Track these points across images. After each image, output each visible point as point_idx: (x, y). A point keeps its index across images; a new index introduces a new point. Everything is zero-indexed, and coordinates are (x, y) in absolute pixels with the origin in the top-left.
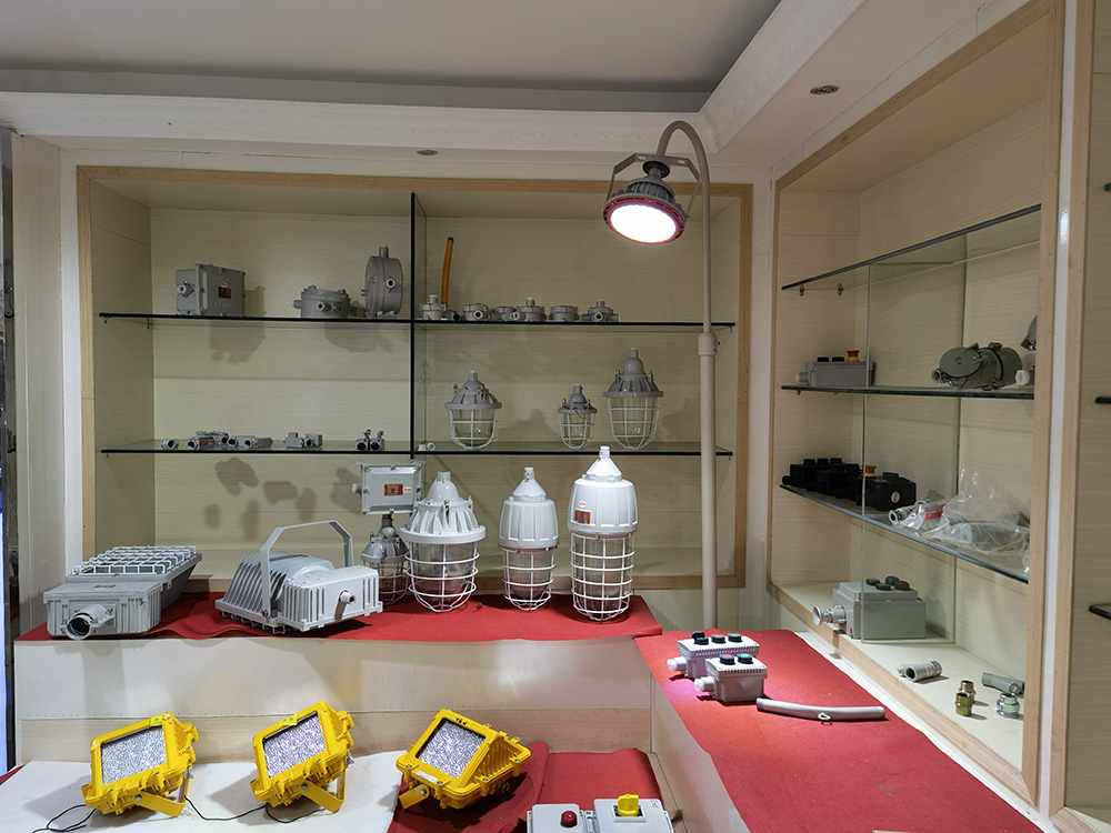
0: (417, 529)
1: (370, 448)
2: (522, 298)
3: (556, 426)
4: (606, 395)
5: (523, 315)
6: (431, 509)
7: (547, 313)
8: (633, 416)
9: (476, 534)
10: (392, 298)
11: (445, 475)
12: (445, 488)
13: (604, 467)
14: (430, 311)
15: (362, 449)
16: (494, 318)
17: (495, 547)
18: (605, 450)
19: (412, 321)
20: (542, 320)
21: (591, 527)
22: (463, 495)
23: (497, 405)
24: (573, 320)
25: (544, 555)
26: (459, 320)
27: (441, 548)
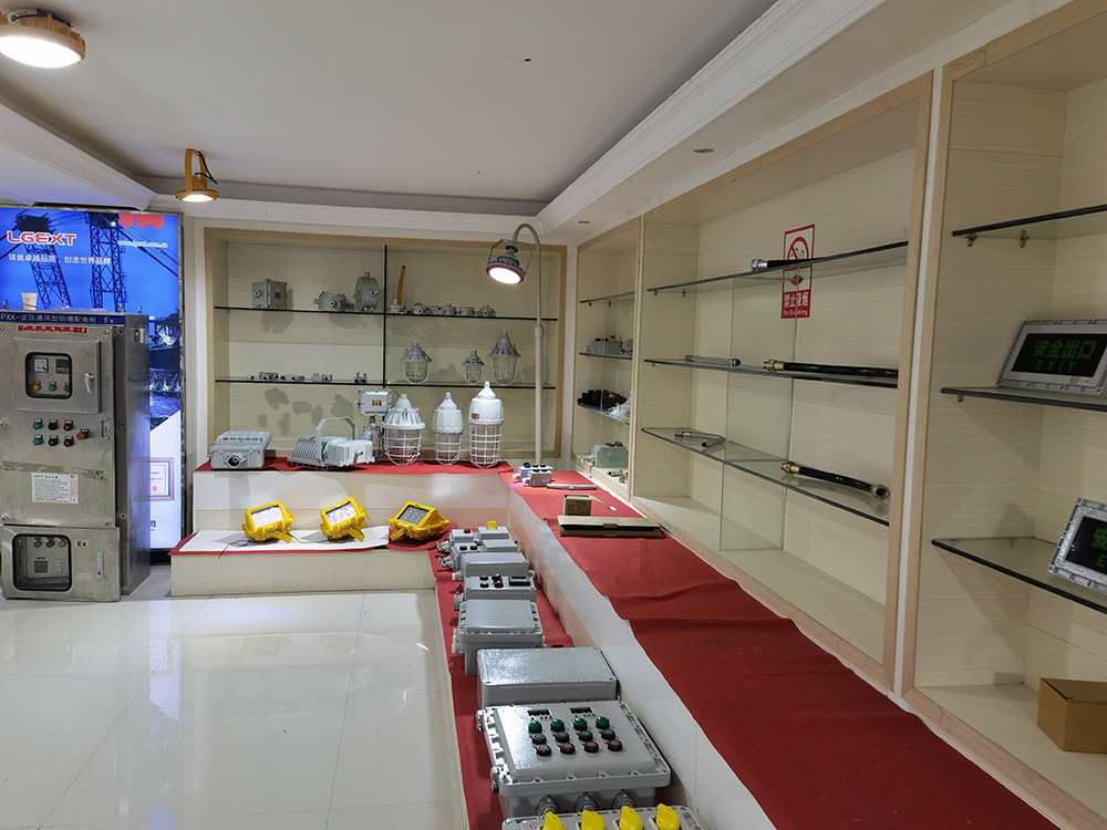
0: (391, 423)
1: (361, 382)
2: (444, 301)
3: (462, 374)
4: (490, 356)
5: (445, 312)
6: (398, 412)
7: (458, 310)
8: (504, 366)
9: (421, 426)
10: (372, 300)
11: (405, 396)
12: (404, 402)
13: (487, 392)
14: (394, 309)
15: (357, 383)
16: (428, 312)
17: (431, 432)
18: (487, 383)
19: (385, 314)
20: (455, 315)
21: (480, 421)
22: (413, 406)
23: (431, 360)
24: (472, 315)
25: (456, 436)
26: (410, 313)
27: (401, 432)
